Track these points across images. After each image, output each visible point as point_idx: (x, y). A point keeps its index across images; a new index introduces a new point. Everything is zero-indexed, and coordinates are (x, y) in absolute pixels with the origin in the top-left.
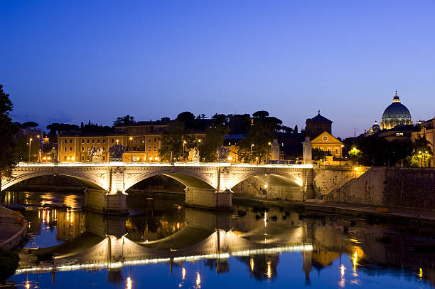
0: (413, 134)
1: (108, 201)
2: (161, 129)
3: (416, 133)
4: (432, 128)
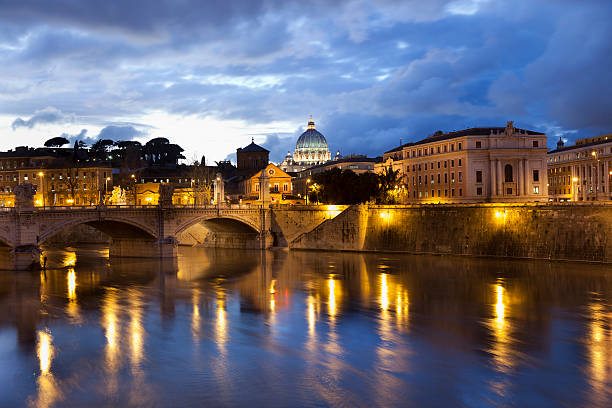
0: (375, 166)
3: (380, 165)
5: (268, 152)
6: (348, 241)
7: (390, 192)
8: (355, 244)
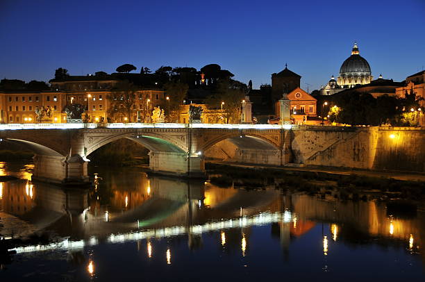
0: (397, 89)
1: (67, 169)
2: (106, 85)
3: (402, 88)
4: (422, 82)
5: (300, 77)
6: (359, 160)
7: (406, 115)
8: (365, 163)
